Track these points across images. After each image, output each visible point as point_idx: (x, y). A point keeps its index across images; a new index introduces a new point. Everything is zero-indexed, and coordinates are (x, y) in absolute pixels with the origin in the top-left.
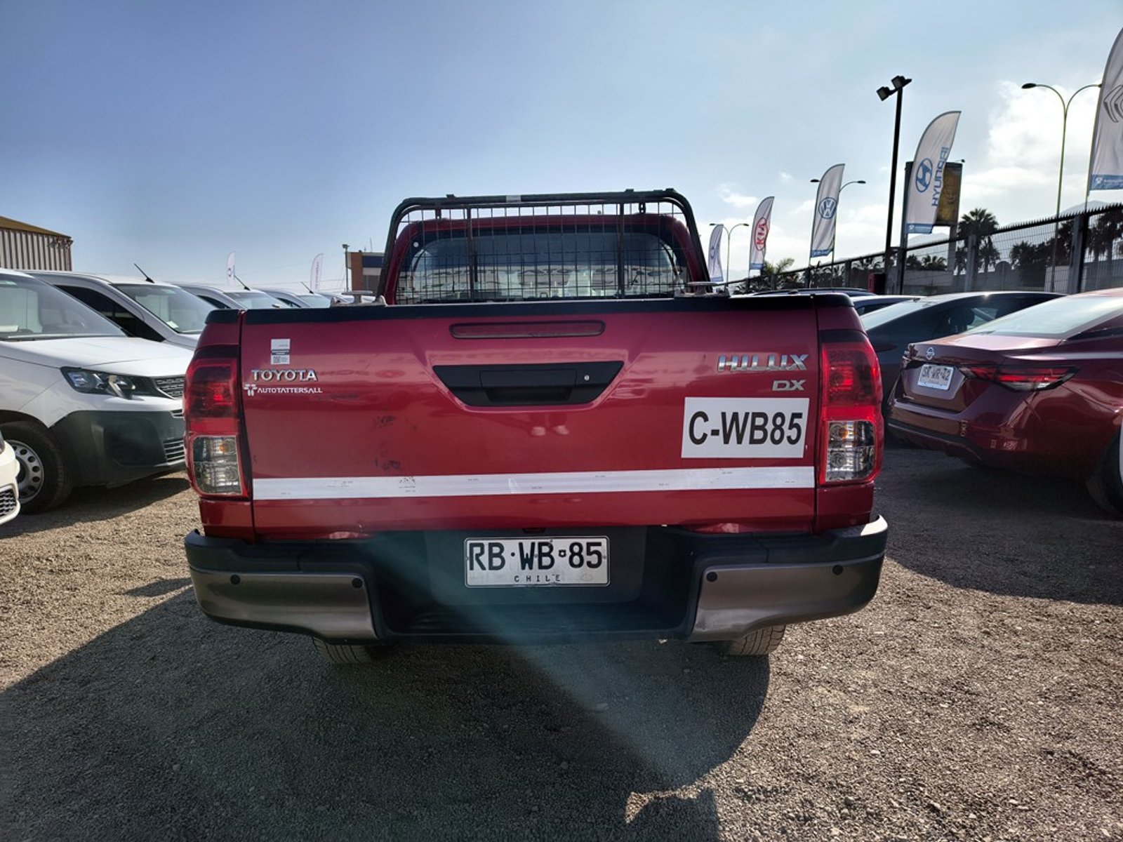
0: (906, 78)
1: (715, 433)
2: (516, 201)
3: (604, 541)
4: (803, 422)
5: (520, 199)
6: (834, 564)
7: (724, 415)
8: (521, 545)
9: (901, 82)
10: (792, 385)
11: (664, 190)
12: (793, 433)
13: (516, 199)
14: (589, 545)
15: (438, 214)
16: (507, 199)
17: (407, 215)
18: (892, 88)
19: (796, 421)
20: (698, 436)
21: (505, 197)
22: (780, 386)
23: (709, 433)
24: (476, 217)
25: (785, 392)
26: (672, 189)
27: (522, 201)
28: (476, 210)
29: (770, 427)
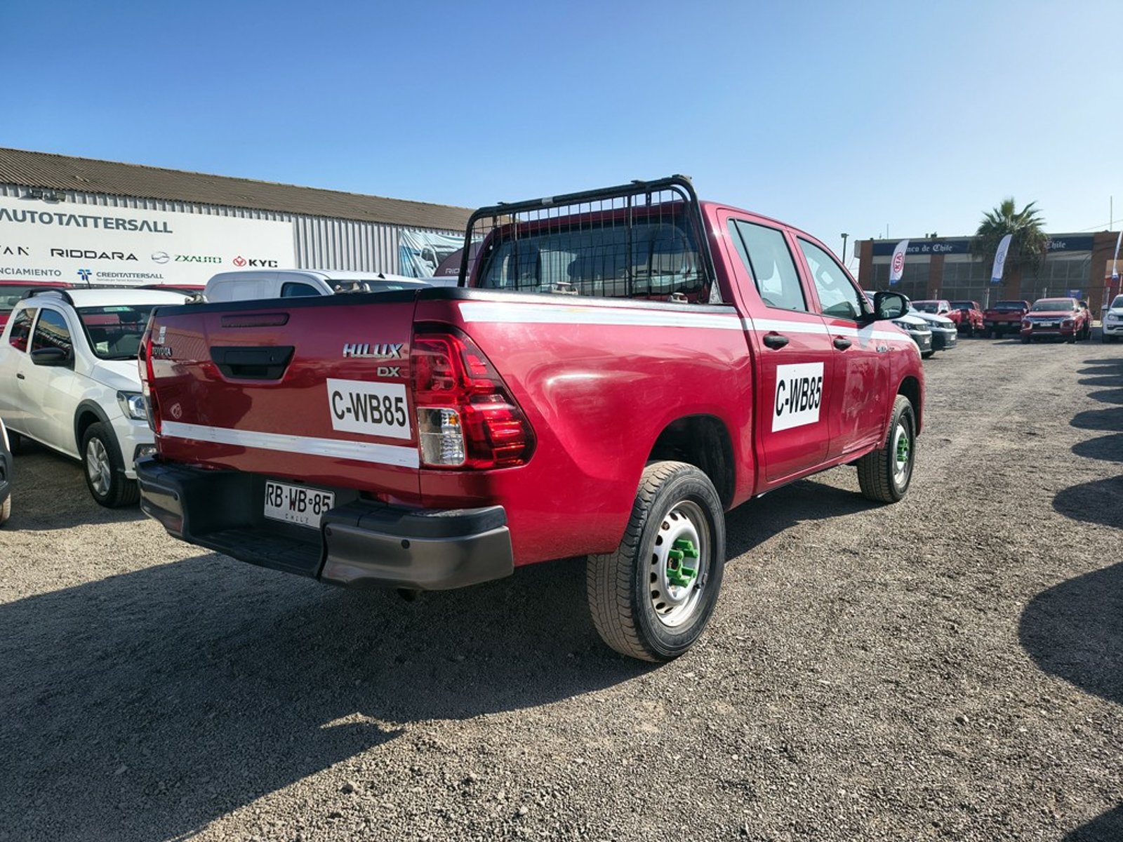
1: (349, 410)
3: (331, 496)
4: (404, 405)
6: (402, 539)
7: (351, 394)
8: (291, 490)
10: (390, 372)
11: (671, 176)
12: (399, 415)
14: (325, 497)
19: (400, 405)
20: (340, 413)
21: (541, 200)
22: (382, 372)
23: (345, 410)
25: (386, 377)
26: (678, 175)
29: (382, 409)
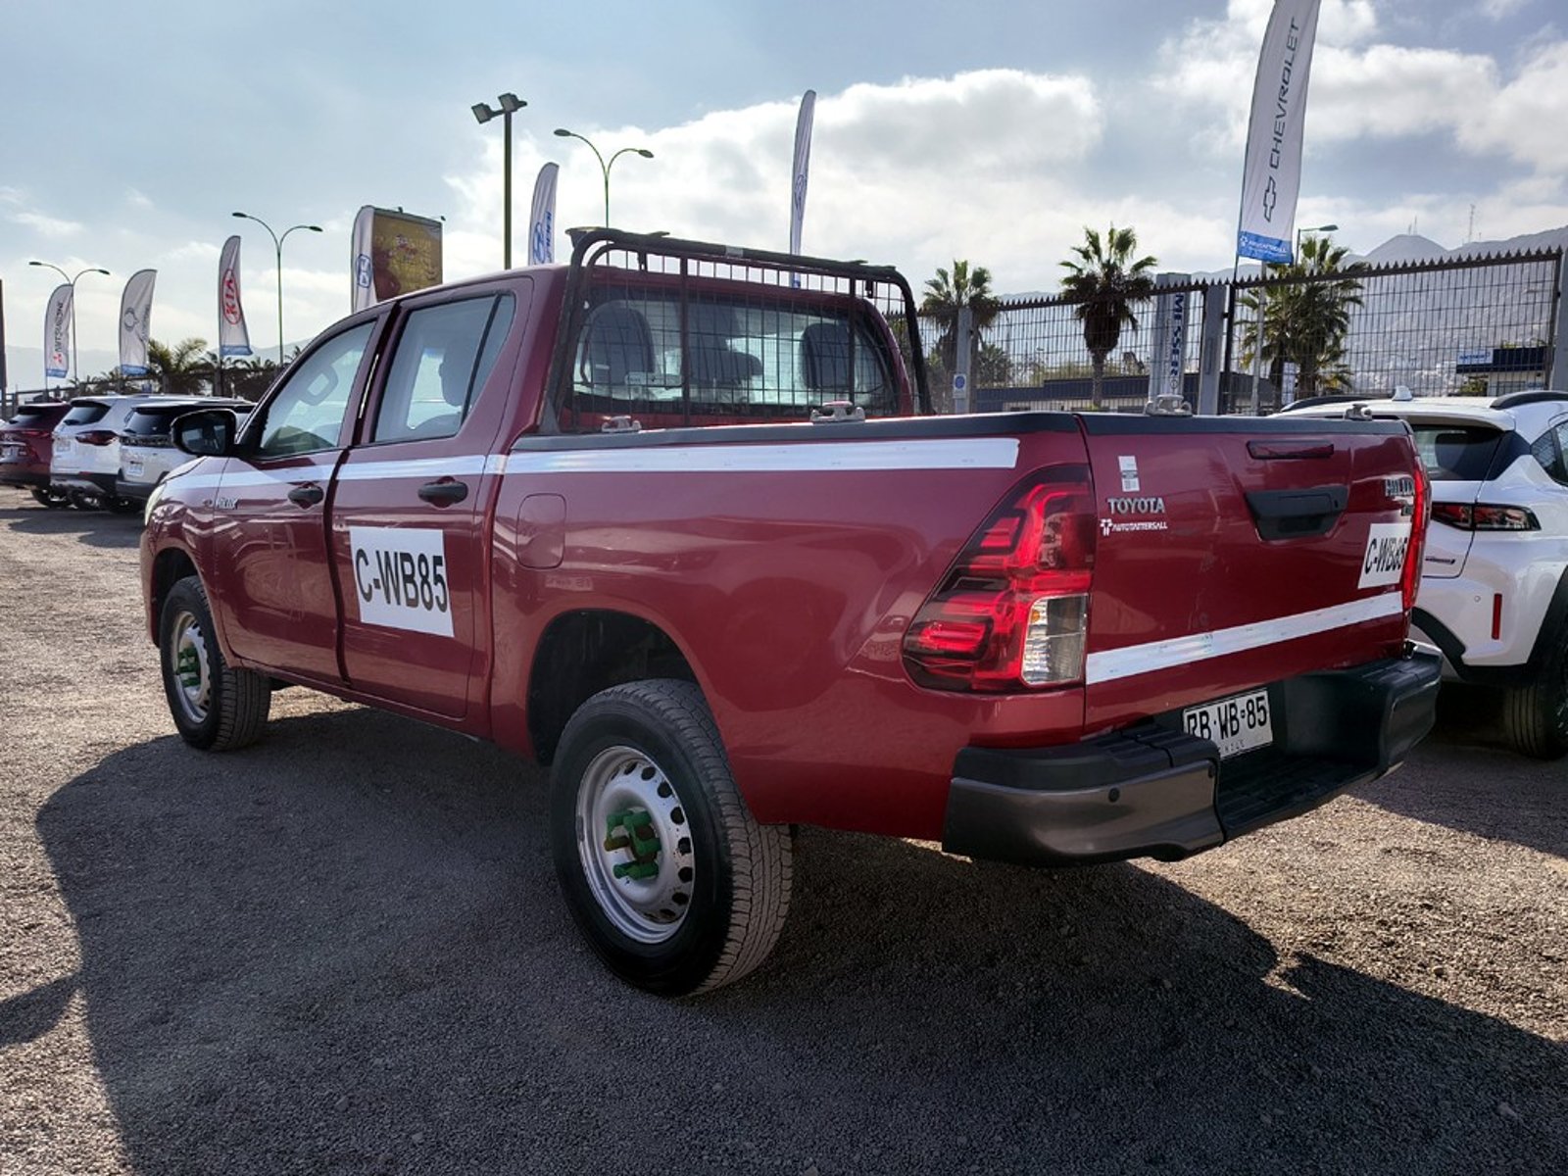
0: (520, 99)
2: (736, 256)
5: (741, 253)
9: (512, 103)
13: (736, 253)
15: (643, 260)
16: (728, 251)
17: (605, 255)
18: (496, 106)
24: (695, 274)
27: (745, 256)
28: (695, 262)
